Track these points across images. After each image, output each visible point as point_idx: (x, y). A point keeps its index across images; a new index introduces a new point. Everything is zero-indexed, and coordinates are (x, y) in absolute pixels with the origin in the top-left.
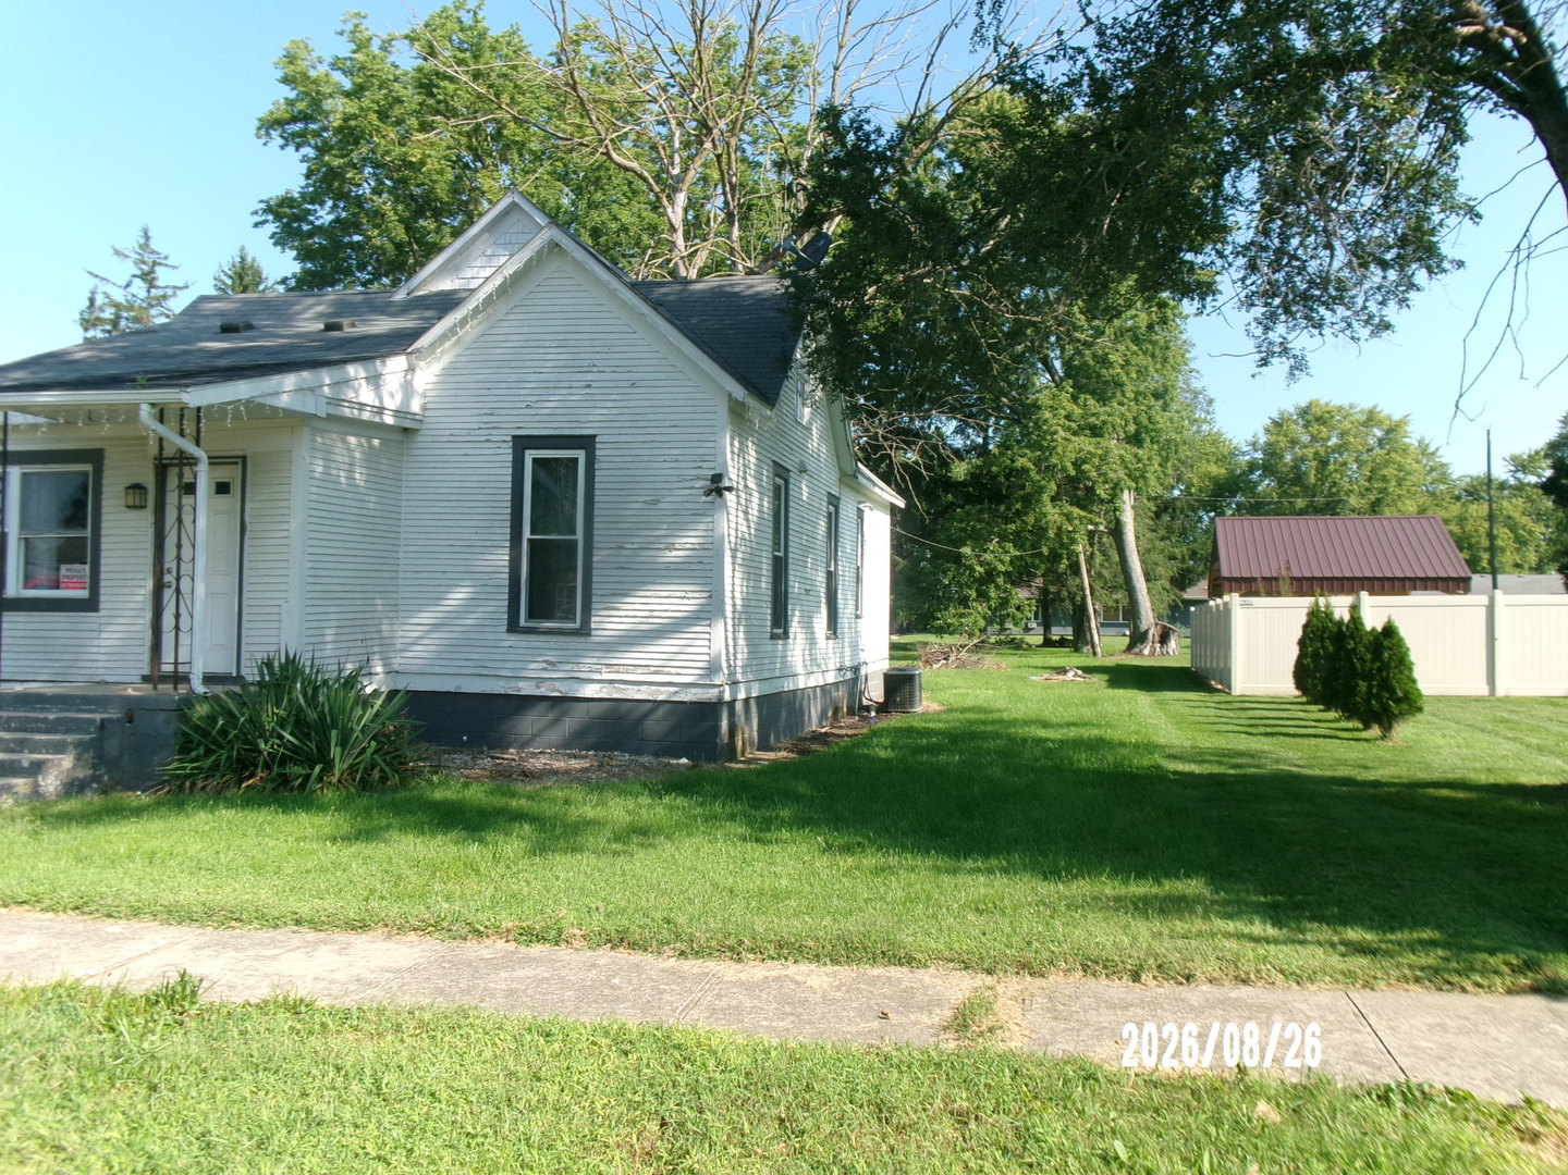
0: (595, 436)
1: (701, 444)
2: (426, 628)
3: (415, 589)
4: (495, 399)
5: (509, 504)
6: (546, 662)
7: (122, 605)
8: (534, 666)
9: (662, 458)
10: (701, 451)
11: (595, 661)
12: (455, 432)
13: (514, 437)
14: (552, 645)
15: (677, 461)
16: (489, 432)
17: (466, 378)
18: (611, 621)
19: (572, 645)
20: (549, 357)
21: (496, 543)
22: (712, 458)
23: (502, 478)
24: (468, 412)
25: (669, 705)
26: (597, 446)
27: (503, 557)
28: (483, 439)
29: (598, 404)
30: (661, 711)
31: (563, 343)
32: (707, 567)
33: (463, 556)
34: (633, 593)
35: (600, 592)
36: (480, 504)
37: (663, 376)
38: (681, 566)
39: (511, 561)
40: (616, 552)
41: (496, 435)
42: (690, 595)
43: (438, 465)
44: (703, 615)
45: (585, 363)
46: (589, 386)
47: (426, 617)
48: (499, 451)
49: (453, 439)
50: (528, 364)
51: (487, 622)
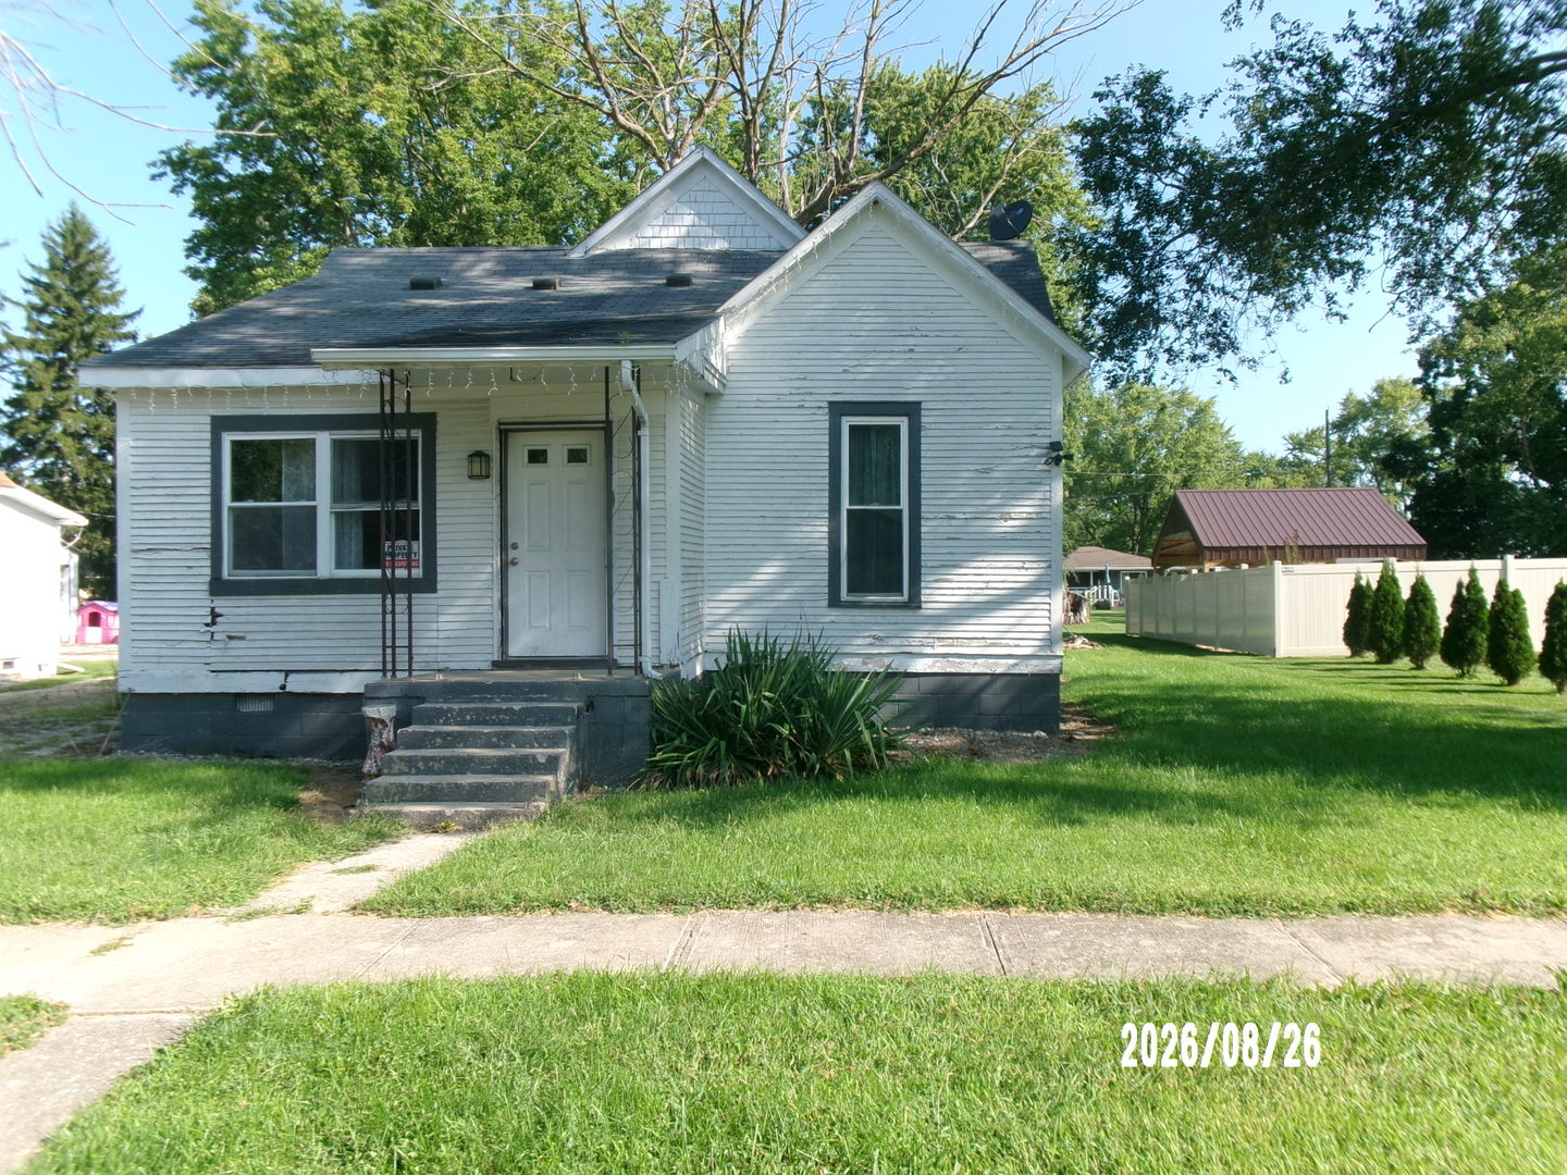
0: (919, 403)
1: (1036, 412)
2: (735, 604)
3: (722, 563)
4: (807, 363)
5: (827, 473)
6: (874, 637)
7: (463, 585)
8: (860, 641)
9: (994, 426)
10: (1035, 419)
11: (925, 634)
12: (762, 397)
13: (830, 403)
14: (879, 620)
15: (1009, 428)
16: (802, 397)
17: (771, 341)
18: (941, 593)
19: (900, 619)
20: (867, 320)
21: (812, 514)
22: (1047, 426)
23: (819, 446)
24: (776, 377)
25: (1008, 678)
26: (923, 412)
27: (823, 529)
28: (796, 405)
29: (921, 369)
30: (999, 684)
31: (882, 306)
32: (1045, 536)
33: (774, 528)
34: (966, 564)
35: (930, 564)
36: (793, 473)
37: (994, 341)
38: (1018, 536)
39: (830, 532)
40: (946, 523)
41: (810, 401)
42: (1027, 565)
43: (745, 432)
44: (1044, 585)
45: (907, 327)
46: (912, 351)
47: (735, 593)
48: (814, 417)
49: (760, 404)
50: (844, 327)
51: (807, 597)
